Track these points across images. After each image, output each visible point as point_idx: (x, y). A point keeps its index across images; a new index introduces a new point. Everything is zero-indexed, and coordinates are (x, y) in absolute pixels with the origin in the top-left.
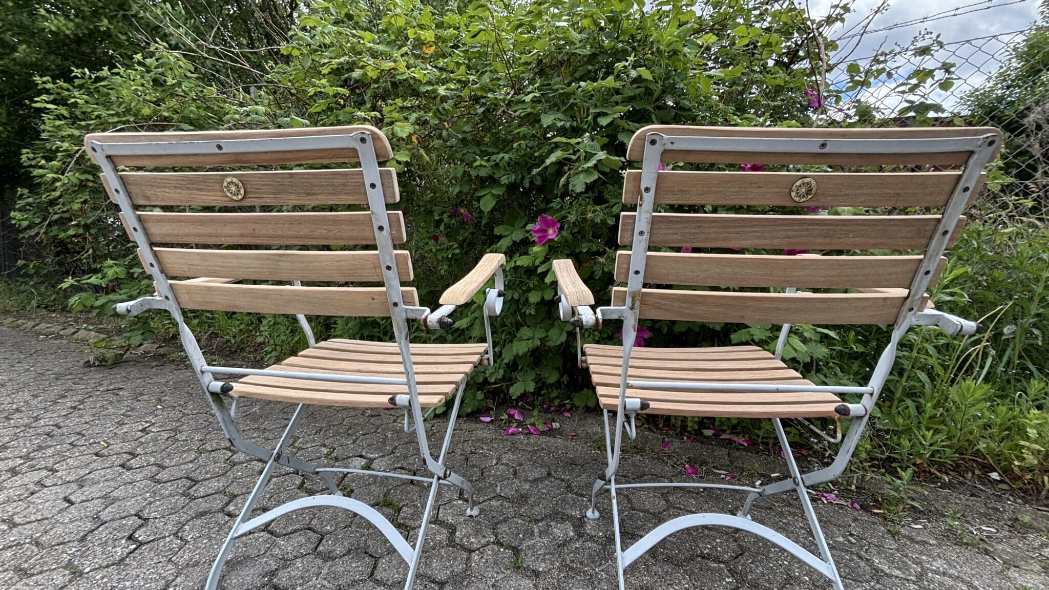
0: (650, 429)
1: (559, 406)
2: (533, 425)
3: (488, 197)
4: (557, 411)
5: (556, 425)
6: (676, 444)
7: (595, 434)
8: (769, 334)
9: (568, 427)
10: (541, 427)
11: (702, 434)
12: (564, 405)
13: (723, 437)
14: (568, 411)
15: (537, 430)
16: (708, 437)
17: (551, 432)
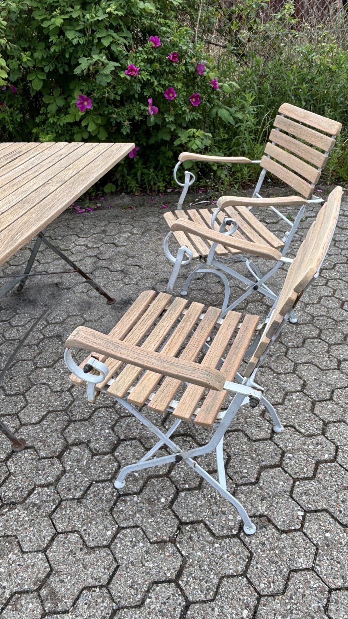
0: (144, 195)
1: (96, 196)
2: (88, 207)
3: (36, 81)
4: (96, 198)
5: (99, 205)
6: (157, 198)
7: (120, 204)
8: (188, 139)
9: (106, 204)
10: (93, 207)
11: (167, 192)
12: (98, 195)
13: (176, 191)
14: (102, 197)
15: (91, 209)
16: (170, 192)
17: (98, 208)
